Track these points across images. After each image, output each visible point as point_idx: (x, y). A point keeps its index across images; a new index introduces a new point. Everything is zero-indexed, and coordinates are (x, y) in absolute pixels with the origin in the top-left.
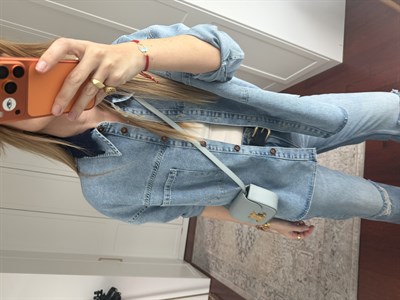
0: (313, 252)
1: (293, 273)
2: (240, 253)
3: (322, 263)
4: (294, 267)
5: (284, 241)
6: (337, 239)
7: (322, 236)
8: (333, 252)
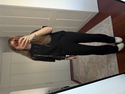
0: (105, 68)
1: (101, 75)
2: (86, 73)
3: (108, 70)
4: (101, 74)
5: (97, 67)
6: (111, 62)
7: (107, 62)
8: (111, 66)
